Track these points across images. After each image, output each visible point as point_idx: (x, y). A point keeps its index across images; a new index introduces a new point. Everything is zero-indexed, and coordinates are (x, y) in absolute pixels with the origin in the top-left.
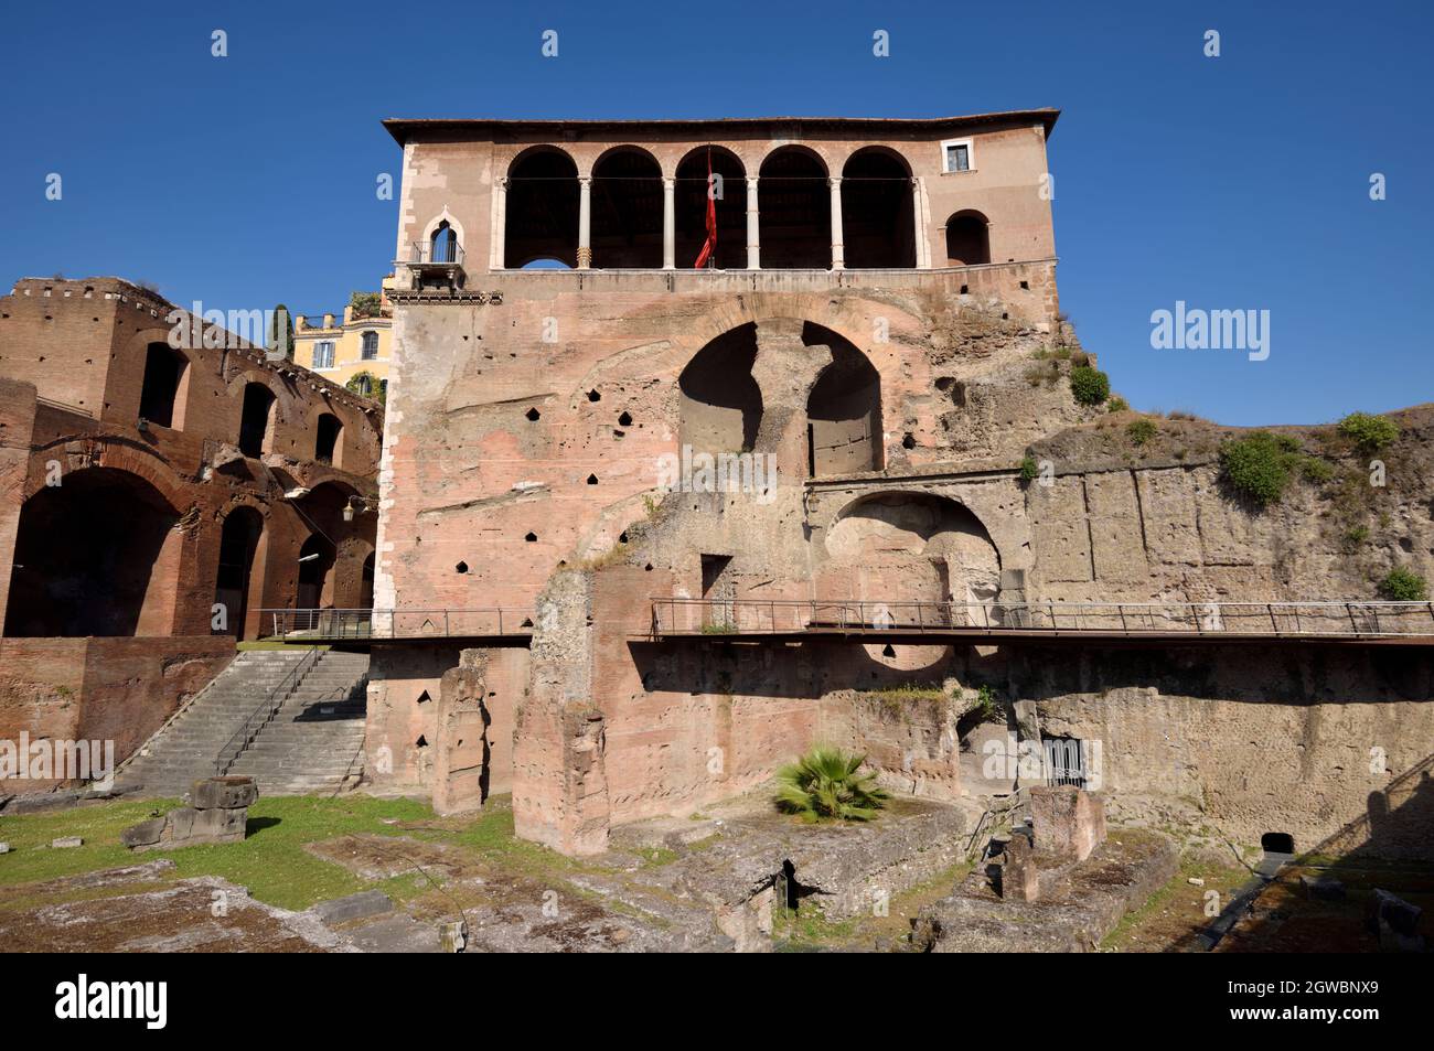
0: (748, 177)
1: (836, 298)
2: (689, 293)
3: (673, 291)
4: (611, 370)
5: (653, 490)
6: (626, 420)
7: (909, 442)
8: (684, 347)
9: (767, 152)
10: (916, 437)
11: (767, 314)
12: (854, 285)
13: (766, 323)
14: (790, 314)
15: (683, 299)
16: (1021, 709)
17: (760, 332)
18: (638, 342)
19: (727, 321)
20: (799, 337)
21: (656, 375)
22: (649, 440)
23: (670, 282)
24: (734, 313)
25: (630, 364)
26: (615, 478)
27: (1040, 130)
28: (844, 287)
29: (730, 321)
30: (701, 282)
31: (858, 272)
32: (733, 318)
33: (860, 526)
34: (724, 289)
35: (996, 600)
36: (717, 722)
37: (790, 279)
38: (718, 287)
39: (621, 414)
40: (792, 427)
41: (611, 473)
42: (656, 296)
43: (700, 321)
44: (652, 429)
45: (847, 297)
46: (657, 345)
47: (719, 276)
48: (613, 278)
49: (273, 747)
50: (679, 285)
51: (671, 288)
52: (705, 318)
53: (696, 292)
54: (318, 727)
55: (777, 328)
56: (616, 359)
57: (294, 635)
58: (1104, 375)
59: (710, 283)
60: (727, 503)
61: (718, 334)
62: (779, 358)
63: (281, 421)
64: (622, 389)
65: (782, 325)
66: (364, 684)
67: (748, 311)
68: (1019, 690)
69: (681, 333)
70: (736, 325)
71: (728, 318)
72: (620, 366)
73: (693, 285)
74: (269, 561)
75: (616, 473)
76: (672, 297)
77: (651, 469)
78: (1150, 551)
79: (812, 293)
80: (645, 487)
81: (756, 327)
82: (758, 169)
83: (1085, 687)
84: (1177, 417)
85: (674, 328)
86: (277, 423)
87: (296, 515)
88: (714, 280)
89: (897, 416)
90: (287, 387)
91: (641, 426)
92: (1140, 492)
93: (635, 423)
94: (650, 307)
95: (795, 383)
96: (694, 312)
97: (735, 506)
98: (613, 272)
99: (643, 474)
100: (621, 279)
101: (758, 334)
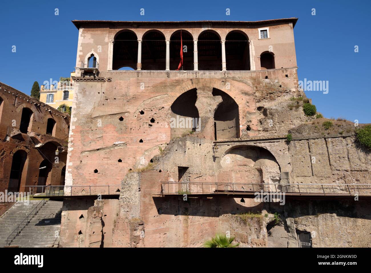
0: (194, 40)
1: (224, 80)
2: (174, 78)
3: (169, 77)
4: (148, 104)
5: (162, 144)
6: (153, 121)
7: (248, 128)
8: (173, 96)
9: (200, 32)
10: (251, 127)
11: (200, 85)
12: (230, 76)
13: (200, 88)
14: (208, 85)
15: (172, 80)
16: (289, 221)
18: (157, 94)
19: (187, 87)
20: (211, 93)
21: (163, 106)
22: (161, 128)
24: (189, 85)
25: (155, 102)
26: (149, 140)
27: (291, 25)
28: (226, 76)
29: (188, 87)
30: (178, 75)
31: (231, 72)
32: (189, 87)
33: (232, 157)
34: (186, 77)
35: (279, 182)
36: (184, 225)
37: (208, 74)
38: (184, 76)
39: (151, 119)
40: (209, 123)
41: (147, 139)
42: (164, 79)
43: (178, 88)
44: (162, 124)
45: (227, 80)
46: (163, 95)
47: (184, 73)
48: (149, 73)
49: (28, 235)
50: (171, 76)
51: (168, 76)
52: (180, 86)
53: (177, 78)
54: (43, 228)
55: (204, 90)
56: (149, 100)
57: (36, 195)
58: (314, 106)
59: (181, 75)
60: (187, 149)
61: (184, 92)
62: (205, 100)
63: (35, 121)
64: (152, 110)
65: (205, 89)
66: (61, 212)
67: (194, 84)
68: (288, 214)
69: (172, 91)
70: (190, 89)
71: (188, 86)
72: (151, 103)
73: (176, 76)
74: (28, 169)
75: (150, 138)
76: (169, 80)
77: (161, 137)
78: (332, 166)
79: (216, 78)
80: (159, 143)
81: (197, 90)
82: (197, 37)
83: (311, 213)
84: (340, 120)
85: (169, 90)
86: (33, 121)
87: (38, 153)
88: (182, 74)
89: (244, 120)
90: (37, 109)
91: (158, 123)
92: (328, 146)
93: (156, 122)
94: (161, 83)
95: (210, 108)
96: (176, 85)
97: (189, 150)
98: (149, 71)
99: (158, 139)
100: (151, 73)
101: (197, 92)
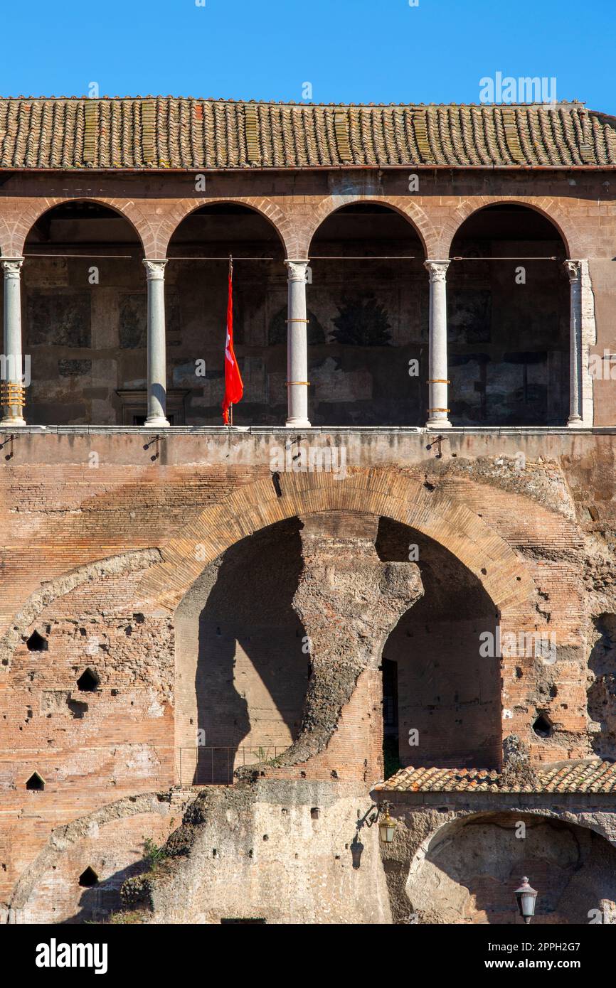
0: (290, 261)
1: (433, 479)
2: (191, 465)
3: (164, 462)
4: (63, 598)
5: (133, 800)
6: (89, 682)
7: (543, 726)
8: (184, 560)
9: (323, 214)
10: (554, 717)
11: (319, 502)
12: (467, 455)
13: (318, 520)
14: (356, 505)
15: (181, 475)
17: (310, 535)
18: (109, 550)
19: (253, 514)
20: (369, 544)
21: (139, 605)
22: (127, 717)
23: (159, 447)
24: (265, 501)
25: (96, 587)
26: (72, 779)
28: (447, 457)
29: (259, 515)
30: (211, 446)
31: (471, 432)
32: (264, 510)
33: (462, 861)
34: (249, 460)
37: (358, 442)
38: (240, 455)
39: (81, 673)
40: (356, 701)
41: (65, 772)
42: (138, 469)
43: (210, 515)
44: (132, 696)
45: (450, 477)
46: (138, 555)
47: (241, 437)
48: (65, 439)
50: (175, 451)
51: (162, 457)
52: (217, 509)
53: (204, 464)
55: (334, 530)
56: (72, 580)
59: (224, 450)
60: (257, 839)
61: (239, 536)
62: (336, 583)
64: (83, 632)
65: (343, 522)
67: (289, 498)
69: (178, 535)
70: (269, 522)
71: (257, 508)
72: (78, 592)
73: (198, 453)
75: (75, 771)
76: (163, 474)
77: (131, 764)
79: (393, 466)
80: (120, 794)
81: (301, 526)
82: (306, 245)
85: (167, 525)
88: (231, 443)
89: (524, 681)
91: (114, 693)
93: (105, 688)
94: (126, 490)
95: (362, 626)
96: (199, 500)
97: (271, 842)
98: (65, 430)
99: (118, 772)
100: (77, 440)
101: (304, 537)
